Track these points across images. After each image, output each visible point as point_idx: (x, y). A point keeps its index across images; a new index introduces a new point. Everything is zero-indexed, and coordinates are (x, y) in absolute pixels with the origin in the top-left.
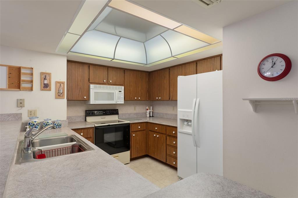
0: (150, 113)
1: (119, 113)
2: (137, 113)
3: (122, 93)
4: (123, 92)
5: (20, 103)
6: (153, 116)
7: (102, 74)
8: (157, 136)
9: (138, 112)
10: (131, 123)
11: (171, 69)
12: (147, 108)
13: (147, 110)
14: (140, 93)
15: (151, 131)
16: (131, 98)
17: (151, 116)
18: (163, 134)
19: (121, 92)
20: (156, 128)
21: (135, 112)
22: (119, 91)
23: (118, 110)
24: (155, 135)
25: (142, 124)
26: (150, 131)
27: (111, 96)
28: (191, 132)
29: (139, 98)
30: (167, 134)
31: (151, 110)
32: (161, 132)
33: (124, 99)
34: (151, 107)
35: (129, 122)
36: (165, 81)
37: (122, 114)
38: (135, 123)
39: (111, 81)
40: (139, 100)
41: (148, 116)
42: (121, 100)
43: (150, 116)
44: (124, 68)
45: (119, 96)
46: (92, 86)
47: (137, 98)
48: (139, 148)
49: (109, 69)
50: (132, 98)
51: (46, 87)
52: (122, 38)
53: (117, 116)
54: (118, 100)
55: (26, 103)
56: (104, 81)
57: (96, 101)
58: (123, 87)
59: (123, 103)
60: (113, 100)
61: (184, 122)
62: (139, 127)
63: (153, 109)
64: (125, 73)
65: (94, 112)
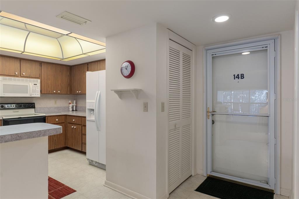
0: (73, 107)
1: (36, 107)
2: (58, 107)
3: (38, 86)
6: (76, 110)
7: (14, 66)
8: (74, 127)
10: (47, 116)
11: (89, 64)
12: (70, 102)
13: (70, 104)
14: (60, 87)
15: (70, 123)
16: (49, 91)
17: (74, 109)
18: (79, 125)
19: (36, 85)
20: (74, 120)
21: (56, 106)
22: (34, 84)
23: (34, 103)
24: (72, 127)
25: (61, 117)
26: (69, 123)
27: (25, 89)
28: (94, 119)
29: (59, 92)
30: (83, 124)
31: (75, 104)
32: (78, 123)
33: (41, 92)
34: (75, 101)
35: (44, 115)
37: (40, 108)
38: (52, 116)
39: (24, 74)
40: (59, 94)
41: (71, 109)
42: (37, 93)
43: (73, 110)
44: (40, 61)
45: (34, 89)
47: (56, 92)
48: (57, 140)
49: (22, 62)
50: (51, 91)
52: (31, 33)
53: (33, 110)
54: (32, 93)
56: (15, 74)
57: (6, 94)
58: (39, 80)
59: (39, 96)
60: (28, 93)
61: (91, 112)
62: (57, 120)
63: (76, 103)
64: (41, 66)
65: (4, 105)
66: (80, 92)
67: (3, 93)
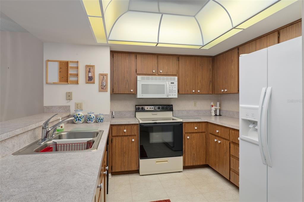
0: (216, 111)
1: (174, 110)
2: (197, 110)
3: (175, 85)
4: (176, 83)
5: (69, 96)
6: (220, 115)
7: (151, 63)
8: (218, 141)
9: (199, 109)
10: (184, 122)
11: (240, 48)
12: (212, 104)
13: (212, 106)
14: (200, 84)
15: (213, 134)
16: (188, 91)
17: (218, 114)
18: (226, 139)
19: (173, 83)
20: (217, 131)
21: (196, 109)
22: (171, 83)
23: (172, 105)
24: (216, 140)
25: (201, 124)
26: (211, 134)
27: (161, 88)
28: (258, 141)
29: (199, 91)
30: (231, 140)
31: (218, 107)
32: (223, 137)
33: (178, 92)
34: (218, 103)
35: (181, 120)
36: (232, 67)
37: (178, 110)
38: (190, 122)
39: (161, 71)
40: (199, 94)
41: (213, 114)
42: (174, 94)
43: (216, 115)
44: (178, 55)
45: (171, 88)
46: (139, 77)
47: (195, 91)
48: (196, 155)
49: (160, 57)
50: (189, 91)
51: (90, 79)
52: (164, 15)
53: (171, 113)
54: (170, 94)
55: (74, 96)
56: (153, 72)
57: (144, 95)
58: (176, 78)
59: (176, 96)
60: (164, 94)
61: (250, 125)
62: (196, 128)
63: (220, 105)
64: (179, 60)
65: (144, 107)
66: (226, 90)
67: (142, 94)
